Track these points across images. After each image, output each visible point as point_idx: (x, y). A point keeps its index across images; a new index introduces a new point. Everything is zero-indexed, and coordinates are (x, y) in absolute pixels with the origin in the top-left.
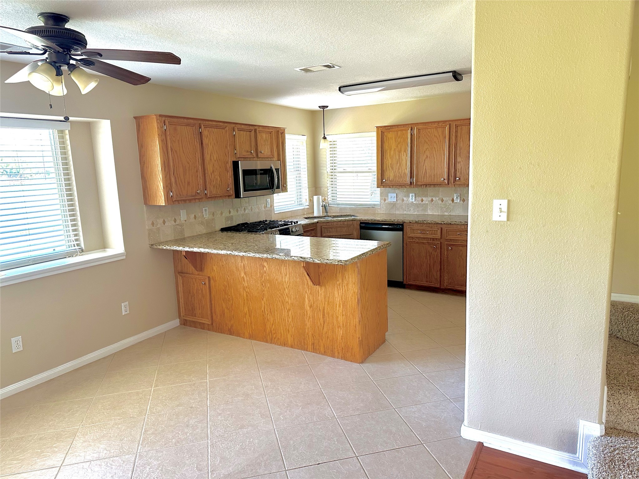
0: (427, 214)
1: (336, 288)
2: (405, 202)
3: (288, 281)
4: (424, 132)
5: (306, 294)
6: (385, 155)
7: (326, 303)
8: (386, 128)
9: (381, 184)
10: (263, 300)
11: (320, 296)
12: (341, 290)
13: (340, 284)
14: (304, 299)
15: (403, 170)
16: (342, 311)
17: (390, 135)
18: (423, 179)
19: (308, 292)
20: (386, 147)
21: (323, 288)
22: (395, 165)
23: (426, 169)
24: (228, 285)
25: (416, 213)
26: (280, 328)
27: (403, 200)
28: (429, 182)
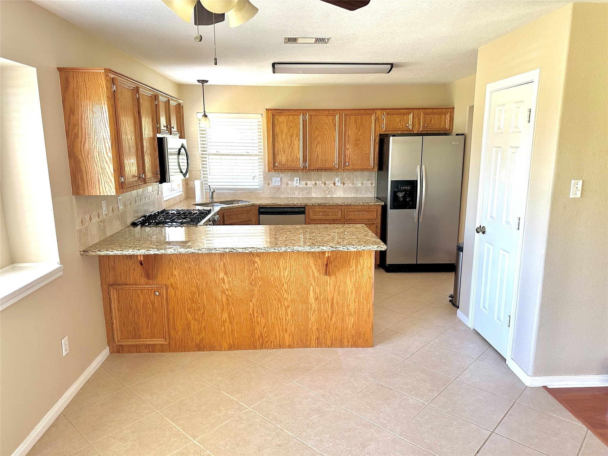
0: (311, 197)
1: (348, 275)
2: (289, 186)
3: (288, 275)
4: (315, 119)
5: (311, 286)
6: (276, 139)
7: (336, 292)
8: (277, 111)
9: (273, 167)
10: (251, 301)
11: (328, 286)
12: (355, 277)
13: (353, 271)
14: (308, 292)
15: (296, 154)
16: (355, 298)
17: (281, 119)
18: (315, 164)
19: (313, 284)
20: (278, 131)
21: (333, 277)
22: (287, 150)
23: (317, 154)
24: (198, 290)
25: (300, 196)
26: (275, 329)
27: (288, 184)
28: (321, 167)
